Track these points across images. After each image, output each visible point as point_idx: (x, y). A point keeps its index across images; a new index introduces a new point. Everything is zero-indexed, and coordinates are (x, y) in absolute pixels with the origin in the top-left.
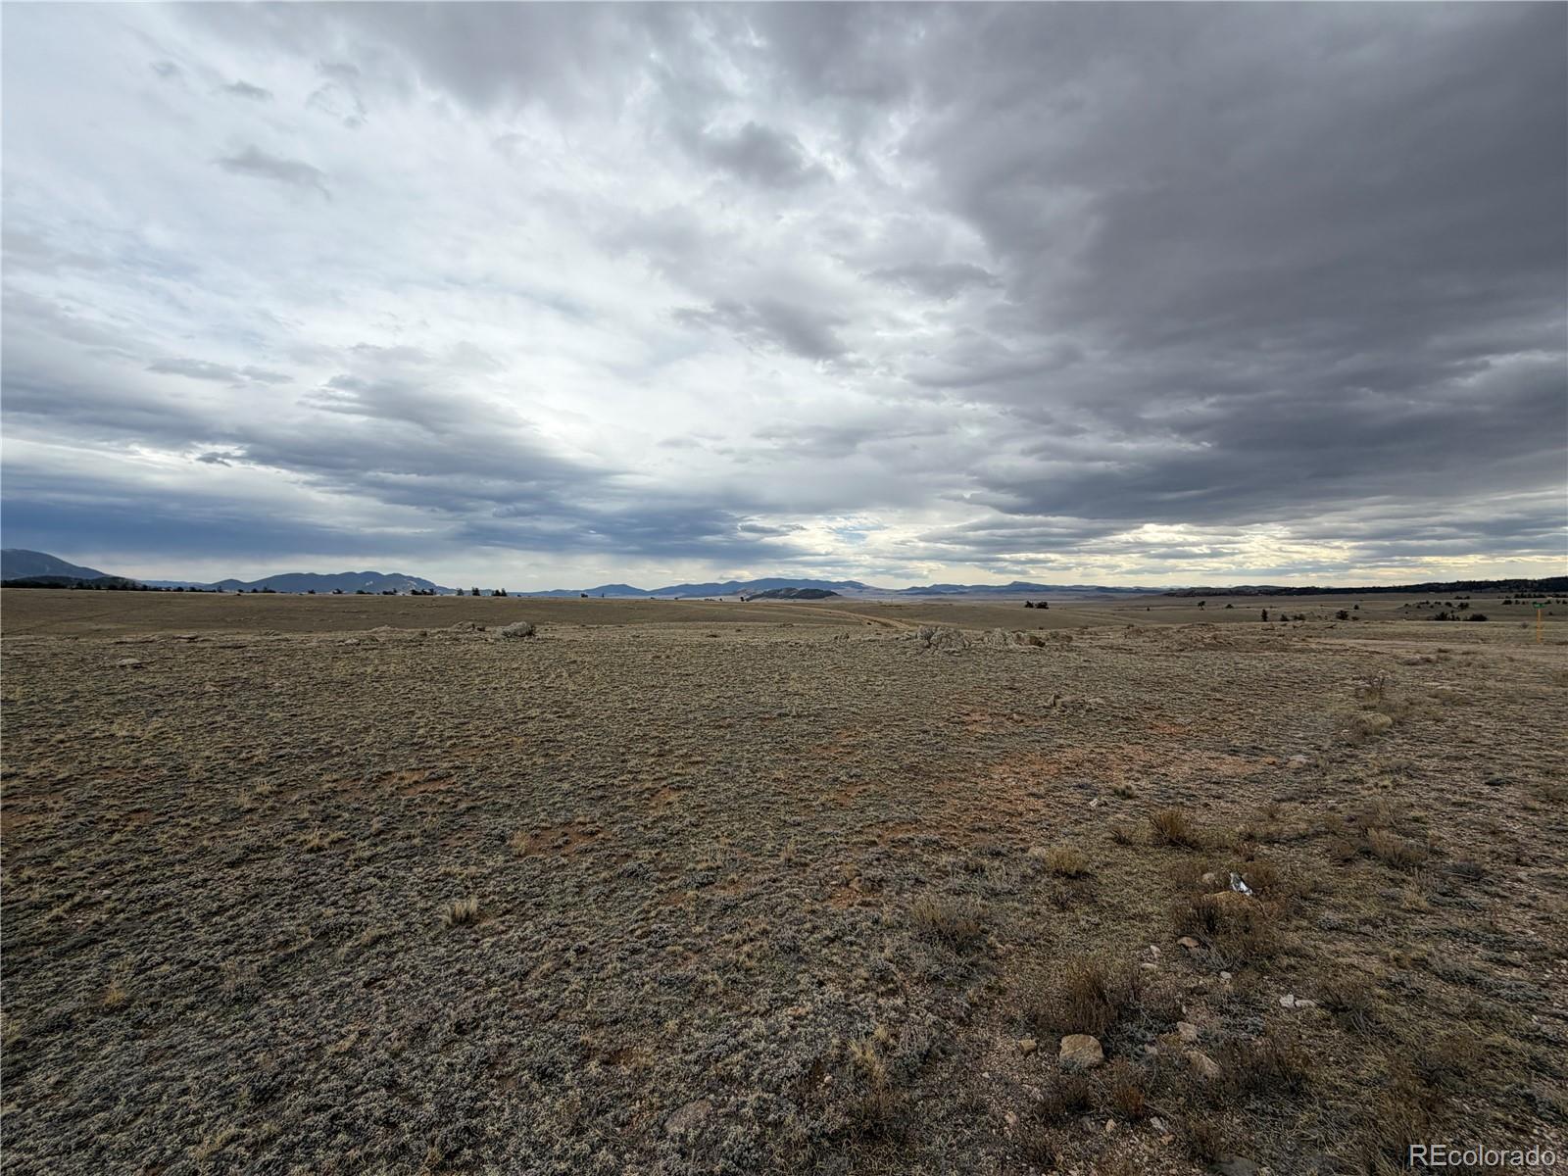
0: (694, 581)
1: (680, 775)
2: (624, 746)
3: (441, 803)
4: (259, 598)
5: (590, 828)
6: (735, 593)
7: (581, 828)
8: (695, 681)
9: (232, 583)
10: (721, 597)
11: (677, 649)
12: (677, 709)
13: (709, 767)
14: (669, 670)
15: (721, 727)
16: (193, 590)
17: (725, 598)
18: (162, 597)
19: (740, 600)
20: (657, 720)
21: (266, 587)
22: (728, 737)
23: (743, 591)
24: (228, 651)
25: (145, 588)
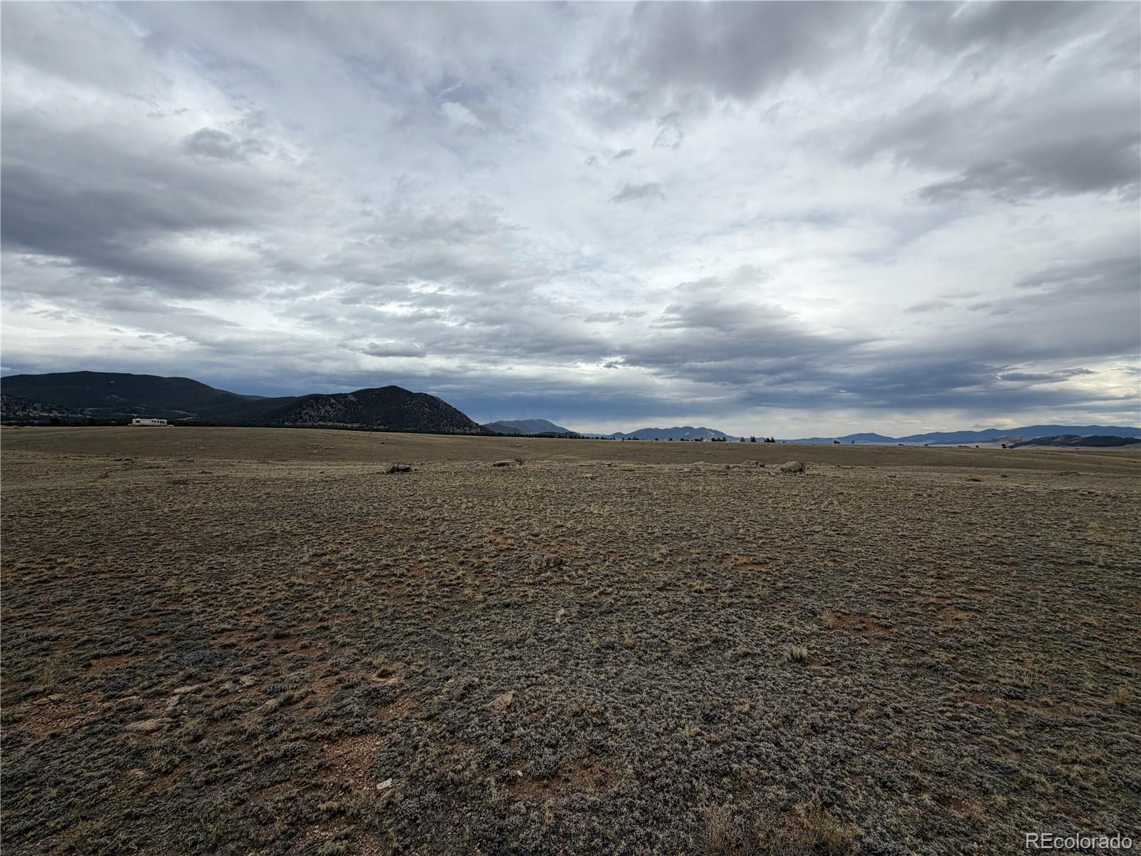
0: (945, 430)
1: (966, 598)
2: (902, 565)
3: (765, 580)
4: (631, 443)
5: (884, 622)
6: (994, 440)
7: (876, 621)
8: (965, 518)
9: (619, 434)
10: (977, 444)
11: (938, 489)
12: (949, 541)
13: (997, 597)
14: (933, 507)
15: (1004, 563)
16: (602, 438)
17: (982, 446)
18: (591, 442)
19: (1001, 448)
20: (929, 548)
21: (635, 436)
22: (1014, 573)
23: (1005, 439)
24: (627, 473)
25: (583, 438)
